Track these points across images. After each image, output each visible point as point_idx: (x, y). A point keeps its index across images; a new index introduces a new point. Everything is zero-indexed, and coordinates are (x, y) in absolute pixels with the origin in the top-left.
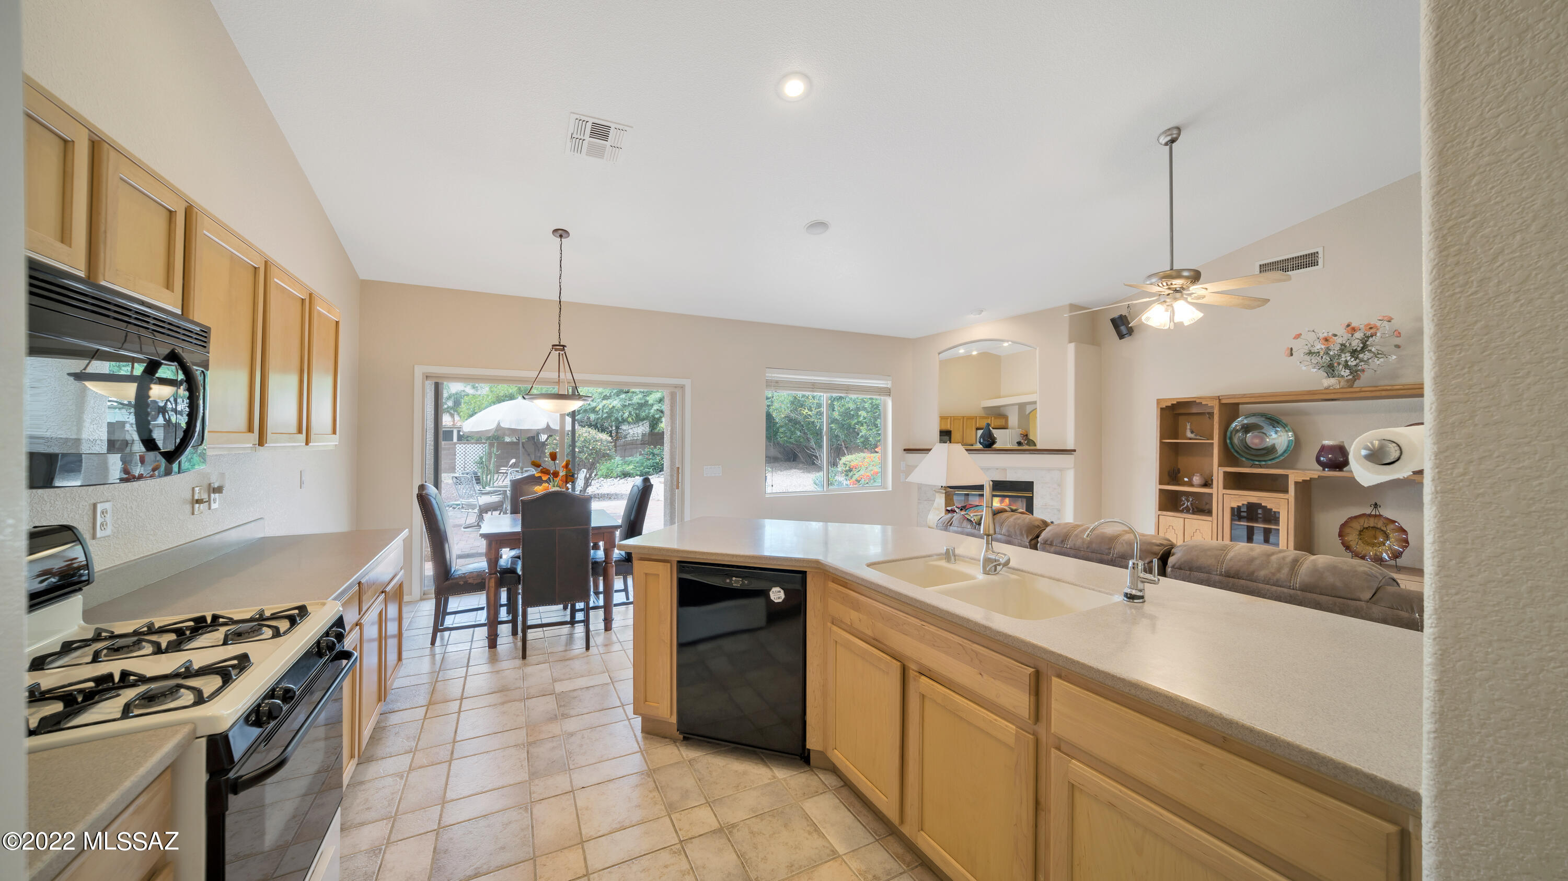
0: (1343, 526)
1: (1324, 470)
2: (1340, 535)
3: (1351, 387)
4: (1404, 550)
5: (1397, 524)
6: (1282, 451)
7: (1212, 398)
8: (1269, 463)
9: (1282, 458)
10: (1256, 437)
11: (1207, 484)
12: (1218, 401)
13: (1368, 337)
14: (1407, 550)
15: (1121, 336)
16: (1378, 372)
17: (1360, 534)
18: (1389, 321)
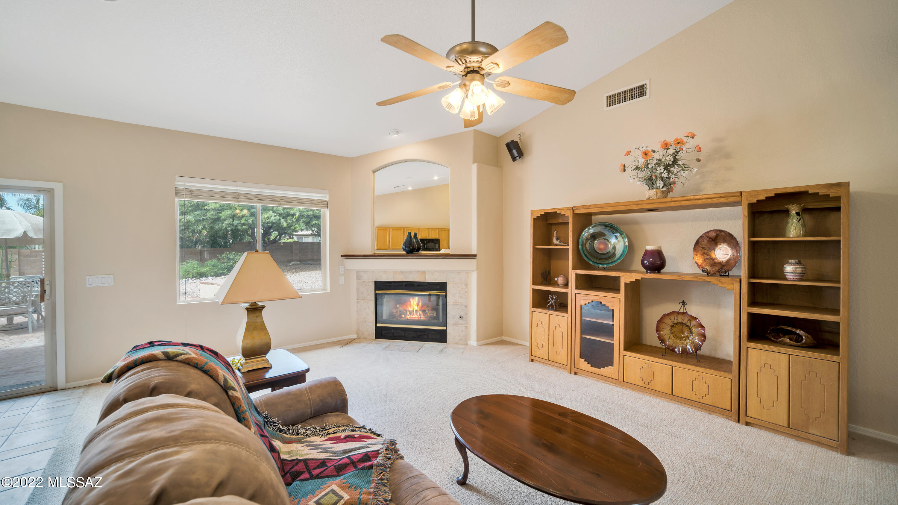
0: (660, 322)
1: (647, 272)
2: (658, 330)
3: (666, 197)
4: (703, 344)
5: (697, 320)
6: (619, 255)
7: (568, 209)
8: (610, 265)
9: (619, 261)
10: (600, 243)
11: (566, 285)
12: (572, 211)
13: (677, 152)
14: (705, 343)
15: (514, 159)
16: (685, 185)
17: (672, 329)
18: (693, 138)
